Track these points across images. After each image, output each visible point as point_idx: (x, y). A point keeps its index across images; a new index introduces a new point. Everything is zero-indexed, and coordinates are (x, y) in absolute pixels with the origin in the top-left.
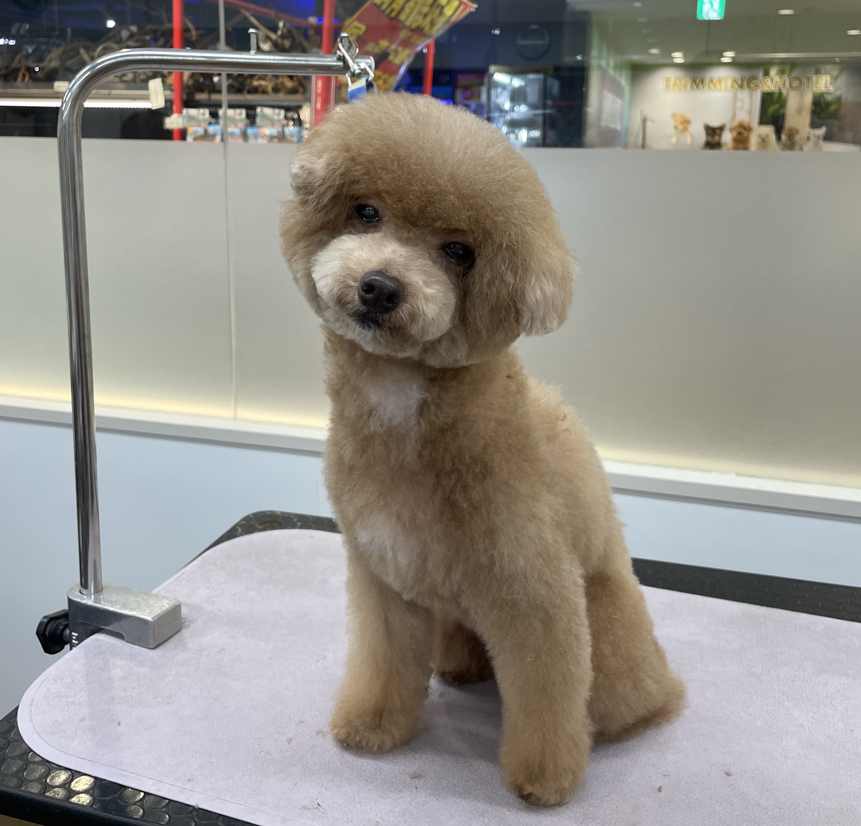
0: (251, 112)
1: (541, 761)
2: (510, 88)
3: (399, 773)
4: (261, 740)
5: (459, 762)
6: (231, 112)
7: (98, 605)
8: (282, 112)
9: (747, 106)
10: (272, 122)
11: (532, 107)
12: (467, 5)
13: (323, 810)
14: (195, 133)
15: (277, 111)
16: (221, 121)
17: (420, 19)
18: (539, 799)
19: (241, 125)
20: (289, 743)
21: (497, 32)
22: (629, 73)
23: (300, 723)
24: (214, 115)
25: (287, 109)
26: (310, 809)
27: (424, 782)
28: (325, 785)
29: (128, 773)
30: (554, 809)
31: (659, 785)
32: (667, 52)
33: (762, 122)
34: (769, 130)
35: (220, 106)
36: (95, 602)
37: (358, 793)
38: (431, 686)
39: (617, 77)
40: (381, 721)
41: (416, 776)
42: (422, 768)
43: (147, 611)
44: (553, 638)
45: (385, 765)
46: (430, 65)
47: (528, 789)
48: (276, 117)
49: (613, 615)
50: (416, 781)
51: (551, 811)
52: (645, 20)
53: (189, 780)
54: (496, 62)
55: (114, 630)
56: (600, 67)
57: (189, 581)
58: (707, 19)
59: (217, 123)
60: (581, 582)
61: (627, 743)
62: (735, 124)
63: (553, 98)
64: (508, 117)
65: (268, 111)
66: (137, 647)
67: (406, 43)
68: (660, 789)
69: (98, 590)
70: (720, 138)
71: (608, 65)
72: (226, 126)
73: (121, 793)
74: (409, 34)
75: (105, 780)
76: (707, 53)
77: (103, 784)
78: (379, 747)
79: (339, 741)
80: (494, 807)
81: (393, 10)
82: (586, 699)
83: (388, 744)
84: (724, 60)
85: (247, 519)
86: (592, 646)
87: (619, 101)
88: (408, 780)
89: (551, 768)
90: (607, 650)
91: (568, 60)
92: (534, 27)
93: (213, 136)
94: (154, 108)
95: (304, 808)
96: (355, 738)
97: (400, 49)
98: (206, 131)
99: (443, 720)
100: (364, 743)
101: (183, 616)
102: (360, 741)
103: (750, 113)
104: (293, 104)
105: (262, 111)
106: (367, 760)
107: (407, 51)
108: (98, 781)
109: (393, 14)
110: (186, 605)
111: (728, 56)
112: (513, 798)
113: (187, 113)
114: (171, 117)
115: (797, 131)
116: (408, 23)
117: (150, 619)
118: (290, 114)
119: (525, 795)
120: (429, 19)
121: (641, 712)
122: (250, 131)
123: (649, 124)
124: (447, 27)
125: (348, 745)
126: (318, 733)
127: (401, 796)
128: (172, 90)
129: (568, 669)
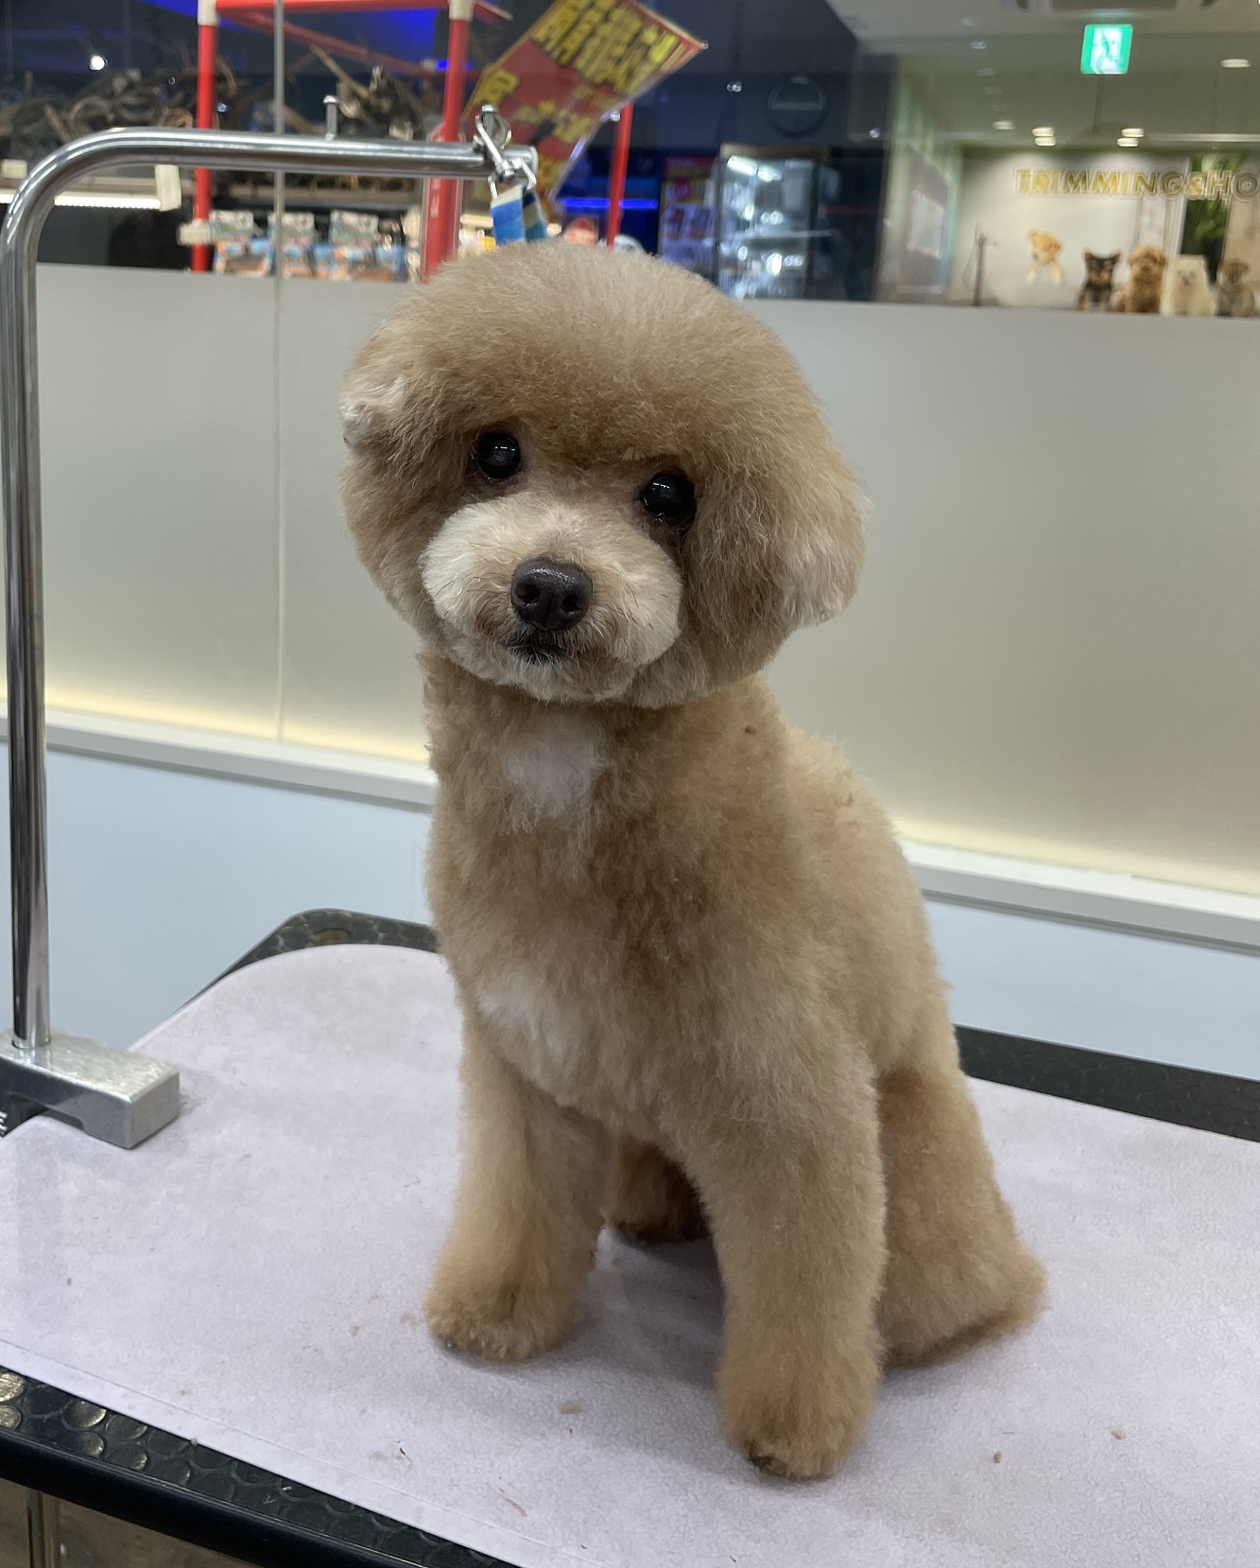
0: (323, 219)
1: (791, 1401)
2: (755, 184)
3: (542, 1401)
4: (306, 1326)
5: (646, 1387)
6: (289, 219)
7: (41, 1069)
8: (374, 221)
9: (1160, 222)
10: (357, 238)
11: (793, 216)
12: (689, 45)
13: (408, 1463)
14: (229, 251)
15: (365, 219)
16: (273, 234)
17: (610, 66)
18: (784, 1466)
19: (306, 241)
20: (354, 1334)
21: (736, 88)
22: (958, 162)
23: (372, 1298)
24: (261, 223)
25: (382, 215)
26: (386, 1458)
27: (585, 1420)
28: (413, 1416)
29: (81, 1374)
30: (809, 1485)
31: (995, 1450)
32: (1026, 126)
33: (1186, 250)
34: (1196, 265)
35: (270, 207)
36: (36, 1064)
37: (470, 1434)
38: (599, 1246)
39: (939, 167)
40: (513, 1306)
41: (570, 1409)
42: (581, 1395)
43: (123, 1084)
44: (819, 1190)
45: (517, 1386)
46: (624, 141)
47: (767, 1449)
48: (363, 230)
49: (923, 1148)
50: (571, 1417)
51: (804, 1489)
52: (989, 72)
53: (183, 1393)
54: (734, 138)
55: (67, 1113)
56: (909, 150)
57: (194, 1030)
58: (1098, 73)
59: (265, 236)
60: (871, 1091)
61: (939, 1369)
62: (1138, 252)
63: (828, 202)
64: (750, 234)
65: (350, 219)
66: (104, 1144)
67: (584, 108)
68: (997, 1458)
69: (42, 1043)
70: (1111, 275)
71: (923, 147)
72: (280, 242)
73: (68, 1409)
74: (590, 92)
75: (42, 1383)
76: (1096, 130)
77: (37, 1390)
78: (508, 1351)
79: (440, 1336)
80: (705, 1474)
81: (564, 52)
82: (873, 1298)
83: (525, 1345)
84: (1124, 142)
85: (294, 922)
86: (886, 1204)
87: (940, 209)
88: (557, 1415)
89: (809, 1415)
90: (912, 1209)
91: (855, 138)
92: (800, 80)
93: (259, 258)
94: (164, 208)
95: (378, 1456)
96: (468, 1333)
97: (574, 117)
98: (247, 249)
99: (618, 1306)
100: (483, 1344)
101: (182, 1093)
102: (476, 1341)
103: (1165, 233)
104: (393, 207)
105: (340, 219)
106: (487, 1374)
107: (586, 121)
108: (30, 1384)
109: (565, 59)
110: (190, 1072)
111: (1131, 136)
112: (738, 1459)
113: (218, 219)
114: (190, 226)
115: (1246, 268)
116: (589, 73)
117: (126, 1098)
118: (386, 225)
119: (760, 1459)
120: (624, 66)
121: (967, 1318)
122: (320, 251)
123: (989, 249)
124: (654, 81)
125: (455, 1346)
126: (404, 1318)
127: (545, 1445)
128: (194, 180)
129: (844, 1245)
